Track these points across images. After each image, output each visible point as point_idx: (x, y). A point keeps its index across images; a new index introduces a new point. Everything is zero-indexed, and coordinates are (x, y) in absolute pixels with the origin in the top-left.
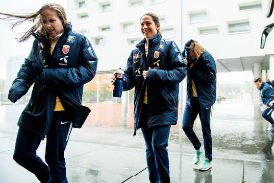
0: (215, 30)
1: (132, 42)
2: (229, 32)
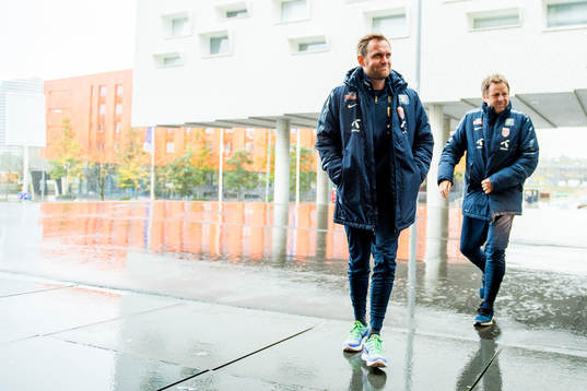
0: (511, 18)
1: (303, 47)
2: (549, 25)
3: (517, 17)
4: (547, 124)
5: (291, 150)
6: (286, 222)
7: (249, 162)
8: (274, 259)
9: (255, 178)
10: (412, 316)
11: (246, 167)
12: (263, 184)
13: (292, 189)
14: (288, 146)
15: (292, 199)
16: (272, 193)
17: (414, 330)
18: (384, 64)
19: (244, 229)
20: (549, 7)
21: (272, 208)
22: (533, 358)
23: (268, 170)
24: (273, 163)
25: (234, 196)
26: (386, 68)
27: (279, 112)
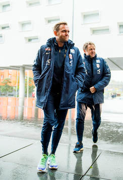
0: (106, 30)
1: (30, 40)
2: (120, 33)
3: (108, 29)
4: (119, 69)
5: (26, 78)
6: (23, 104)
7: (10, 82)
8: (19, 118)
9: (12, 88)
10: (70, 139)
11: (9, 84)
12: (15, 90)
13: (26, 92)
14: (24, 77)
15: (26, 96)
16: (18, 94)
17: (70, 144)
18: (67, 35)
19: (8, 107)
20: (120, 26)
21: (18, 99)
22: (114, 155)
23: (17, 85)
24: (19, 83)
25: (5, 95)
26: (67, 37)
27: (21, 64)
